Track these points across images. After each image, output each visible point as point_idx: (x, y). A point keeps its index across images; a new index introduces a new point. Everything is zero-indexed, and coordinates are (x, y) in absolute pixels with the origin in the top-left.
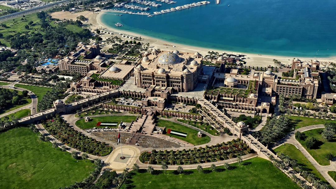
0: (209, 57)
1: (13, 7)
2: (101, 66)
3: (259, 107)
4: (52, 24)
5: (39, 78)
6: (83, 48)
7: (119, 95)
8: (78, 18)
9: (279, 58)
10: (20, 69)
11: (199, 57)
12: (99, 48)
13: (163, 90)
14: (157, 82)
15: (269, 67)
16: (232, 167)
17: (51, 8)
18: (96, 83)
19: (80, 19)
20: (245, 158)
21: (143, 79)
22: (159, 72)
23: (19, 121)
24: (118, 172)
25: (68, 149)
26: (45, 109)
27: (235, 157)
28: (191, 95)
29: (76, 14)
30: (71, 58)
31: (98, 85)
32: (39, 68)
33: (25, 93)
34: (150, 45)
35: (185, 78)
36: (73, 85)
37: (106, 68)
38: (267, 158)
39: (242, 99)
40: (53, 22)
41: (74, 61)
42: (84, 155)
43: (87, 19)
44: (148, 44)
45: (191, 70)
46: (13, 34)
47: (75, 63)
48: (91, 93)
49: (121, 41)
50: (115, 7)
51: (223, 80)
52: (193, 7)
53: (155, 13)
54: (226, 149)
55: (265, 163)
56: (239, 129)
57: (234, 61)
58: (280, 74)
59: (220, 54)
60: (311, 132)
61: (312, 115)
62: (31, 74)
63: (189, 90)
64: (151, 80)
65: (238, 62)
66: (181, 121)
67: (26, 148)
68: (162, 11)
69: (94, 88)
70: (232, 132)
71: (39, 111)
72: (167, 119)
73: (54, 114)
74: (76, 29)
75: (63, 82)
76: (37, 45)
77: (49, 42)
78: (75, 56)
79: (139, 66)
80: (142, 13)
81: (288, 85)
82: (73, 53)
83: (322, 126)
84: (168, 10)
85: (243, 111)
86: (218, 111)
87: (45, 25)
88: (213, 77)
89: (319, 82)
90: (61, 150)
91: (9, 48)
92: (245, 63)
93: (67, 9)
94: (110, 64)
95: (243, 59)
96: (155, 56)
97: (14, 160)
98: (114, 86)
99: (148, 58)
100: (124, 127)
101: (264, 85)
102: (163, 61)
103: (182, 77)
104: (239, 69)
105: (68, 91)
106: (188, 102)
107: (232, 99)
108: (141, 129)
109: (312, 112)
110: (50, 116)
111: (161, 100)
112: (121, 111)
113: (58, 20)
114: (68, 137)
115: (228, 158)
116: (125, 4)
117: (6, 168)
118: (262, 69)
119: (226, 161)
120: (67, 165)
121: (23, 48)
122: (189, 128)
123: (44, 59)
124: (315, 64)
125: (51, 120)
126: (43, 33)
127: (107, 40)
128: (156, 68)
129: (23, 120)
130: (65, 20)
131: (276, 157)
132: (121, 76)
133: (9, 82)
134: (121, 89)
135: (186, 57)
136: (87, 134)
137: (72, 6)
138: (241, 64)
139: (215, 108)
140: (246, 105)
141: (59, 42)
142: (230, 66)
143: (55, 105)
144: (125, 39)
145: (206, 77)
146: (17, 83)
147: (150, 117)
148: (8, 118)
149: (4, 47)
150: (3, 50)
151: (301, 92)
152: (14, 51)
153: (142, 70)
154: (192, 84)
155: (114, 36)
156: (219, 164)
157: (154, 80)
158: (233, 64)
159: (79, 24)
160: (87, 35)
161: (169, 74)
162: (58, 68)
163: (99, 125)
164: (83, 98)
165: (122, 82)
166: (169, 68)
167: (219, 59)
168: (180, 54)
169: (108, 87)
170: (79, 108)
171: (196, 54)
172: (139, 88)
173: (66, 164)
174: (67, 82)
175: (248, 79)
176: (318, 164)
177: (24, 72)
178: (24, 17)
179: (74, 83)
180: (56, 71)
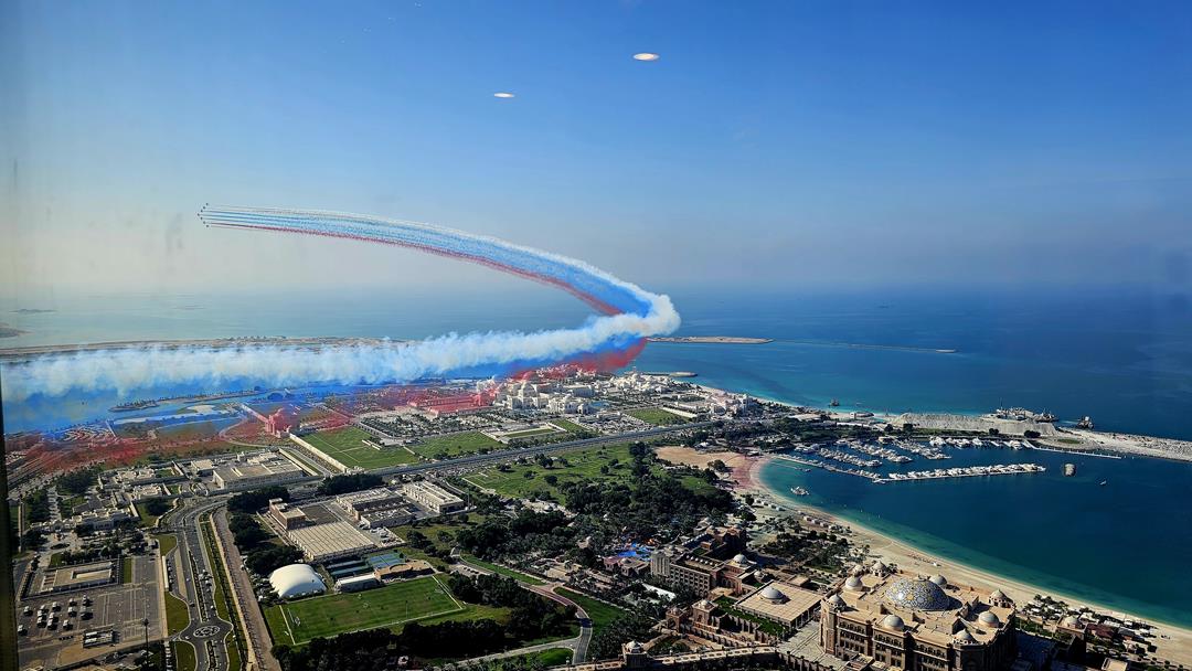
0: (1037, 610)
1: (588, 427)
4: (655, 470)
5: (605, 583)
6: (710, 531)
7: (776, 661)
8: (709, 464)
10: (572, 555)
11: (1004, 606)
12: (744, 538)
14: (878, 648)
17: (658, 438)
18: (726, 618)
19: (715, 467)
21: (842, 635)
22: (887, 623)
26: (602, 656)
29: (708, 455)
30: (680, 549)
31: (729, 626)
32: (609, 561)
33: (571, 612)
34: (872, 551)
35: (959, 654)
36: (673, 613)
37: (753, 588)
40: (657, 466)
41: (684, 557)
43: (728, 470)
44: (866, 548)
45: (975, 636)
46: (573, 480)
47: (687, 563)
48: (710, 643)
49: (798, 529)
50: (797, 451)
53: (893, 475)
57: (1117, 636)
59: (1071, 609)
62: (590, 571)
64: (862, 641)
65: (1129, 643)
68: (912, 475)
69: (719, 632)
71: (588, 659)
74: (702, 488)
75: (653, 601)
76: (617, 510)
77: (642, 508)
78: (690, 546)
79: (833, 599)
80: (861, 473)
82: (685, 539)
84: (927, 474)
87: (641, 470)
91: (561, 508)
92: (1152, 649)
93: (690, 443)
94: (763, 580)
95: (1144, 635)
96: (879, 580)
98: (766, 635)
99: (859, 582)
102: (901, 596)
103: (951, 651)
104: (1133, 664)
105: (660, 624)
113: (668, 464)
116: (821, 447)
121: (589, 513)
123: (624, 542)
126: (633, 487)
127: (767, 521)
128: (879, 611)
130: (682, 464)
132: (788, 613)
133: (544, 581)
134: (783, 649)
135: (966, 598)
137: (703, 437)
138: (1140, 651)
141: (661, 511)
142: (1102, 649)
144: (809, 527)
146: (561, 585)
148: (525, 659)
149: (552, 505)
150: (551, 510)
152: (570, 515)
153: (840, 609)
155: (784, 516)
157: (870, 643)
158: (1111, 645)
159: (710, 476)
160: (723, 504)
161: (914, 636)
162: (648, 568)
165: (787, 631)
166: (915, 619)
167: (1068, 621)
168: (949, 587)
169: (752, 637)
171: (995, 595)
172: (829, 656)
174: (661, 604)
177: (578, 563)
178: (604, 448)
179: (675, 609)
180: (642, 571)
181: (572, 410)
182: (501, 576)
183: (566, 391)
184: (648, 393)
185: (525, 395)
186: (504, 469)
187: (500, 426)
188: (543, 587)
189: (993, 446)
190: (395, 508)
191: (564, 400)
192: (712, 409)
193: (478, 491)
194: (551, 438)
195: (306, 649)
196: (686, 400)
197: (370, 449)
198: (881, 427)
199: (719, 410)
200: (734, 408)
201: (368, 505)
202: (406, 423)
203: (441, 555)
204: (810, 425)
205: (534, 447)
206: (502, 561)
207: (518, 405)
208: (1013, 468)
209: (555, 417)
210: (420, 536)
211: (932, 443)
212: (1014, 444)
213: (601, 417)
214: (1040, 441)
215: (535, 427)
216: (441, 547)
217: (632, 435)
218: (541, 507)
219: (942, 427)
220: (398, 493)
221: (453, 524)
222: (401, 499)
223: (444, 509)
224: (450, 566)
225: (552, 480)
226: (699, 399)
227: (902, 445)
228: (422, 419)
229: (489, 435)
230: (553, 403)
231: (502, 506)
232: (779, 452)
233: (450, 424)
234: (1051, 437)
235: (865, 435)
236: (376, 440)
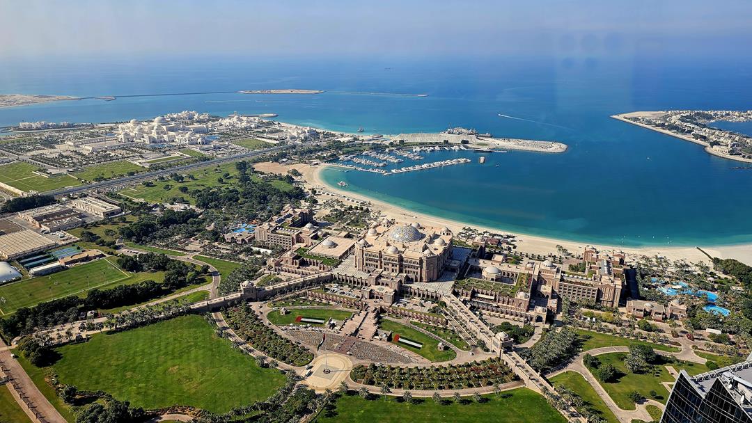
0: (463, 235)
1: (206, 154)
2: (312, 238)
3: (531, 313)
4: (254, 178)
5: (227, 249)
6: (291, 212)
7: (331, 279)
8: (288, 172)
9: (566, 244)
10: (203, 235)
11: (447, 234)
12: (311, 213)
13: (394, 277)
14: (385, 264)
15: (550, 256)
16: (485, 400)
17: (255, 157)
18: (302, 260)
19: (292, 173)
20: (506, 387)
21: (366, 260)
22: (390, 251)
23: (192, 307)
24: (317, 392)
25: (251, 351)
26: (228, 293)
27: (490, 384)
28: (432, 287)
29: (287, 166)
30: (273, 224)
31: (304, 264)
32: (228, 236)
33: (205, 269)
34: (382, 214)
35: (425, 262)
36: (270, 262)
37: (317, 242)
38: (538, 390)
39: (506, 299)
40: (255, 175)
41: (276, 229)
42: (273, 361)
43: (300, 175)
44: (379, 212)
45: (434, 252)
46: (201, 188)
47: (277, 231)
48: (293, 275)
49: (342, 206)
50: (341, 160)
51: (480, 270)
52: (446, 166)
53: (393, 171)
54: (478, 370)
55: (534, 399)
56: (499, 343)
57: (499, 243)
58: (565, 267)
59: (479, 232)
60: (608, 357)
61: (610, 331)
62: (216, 244)
63: (430, 280)
64: (377, 262)
65: (505, 246)
66: (415, 324)
67: (196, 345)
68: (403, 169)
69: (298, 268)
70: (488, 346)
71: (220, 295)
72: (395, 320)
73: (239, 300)
74: (285, 187)
75: (259, 256)
76: (231, 205)
77: (247, 202)
78: (279, 222)
79: (362, 242)
80: (376, 171)
81: (576, 283)
82: (276, 218)
83: (625, 349)
84: (411, 169)
85: (507, 316)
86: (470, 313)
87: (245, 179)
88: (467, 264)
89: (623, 283)
90: (242, 351)
91: (193, 207)
92: (515, 247)
93: (276, 160)
94: (323, 236)
95: (512, 241)
96: (386, 228)
97: (177, 361)
98: (325, 266)
99: (376, 231)
100: (333, 326)
101: (540, 281)
102: (397, 236)
103: (421, 261)
104: (506, 256)
105: (263, 269)
106: (426, 297)
107: (493, 298)
108: (357, 331)
109: (611, 326)
110: (233, 303)
111: (389, 291)
112: (331, 303)
113: (262, 173)
114: (255, 335)
115: (479, 385)
116: (354, 157)
117: (165, 372)
118: (539, 258)
119: (476, 389)
120: (248, 375)
121: (212, 207)
122: (427, 336)
123: (237, 224)
124: (617, 255)
125: (234, 309)
126: (240, 190)
127: (324, 203)
128: (386, 245)
129: (196, 306)
130: (271, 173)
131: (551, 389)
132: (336, 253)
133: (185, 253)
134: (335, 272)
135: (428, 233)
136: (281, 333)
137: (284, 156)
138: (510, 249)
139: (466, 309)
140: (511, 307)
141: (260, 203)
142: (492, 250)
143: (242, 288)
144: (348, 204)
145: (455, 264)
146: (197, 254)
147: (372, 315)
148: (178, 301)
149: (186, 205)
150: (185, 209)
151: (595, 296)
152: (198, 211)
153: (365, 247)
154: (436, 270)
155: (334, 198)
156: (466, 392)
157: (381, 262)
158: (497, 248)
159: (290, 180)
160: (299, 195)
161: (403, 255)
162: (254, 238)
163: (299, 321)
164: (281, 281)
165: (337, 262)
166: (404, 247)
167: (478, 239)
168: (421, 228)
169: (318, 268)
170: (273, 294)
171: (444, 230)
172: (360, 272)
173: (246, 373)
174: (263, 257)
175: (518, 271)
176: (617, 406)
177: (208, 239)
178: (219, 166)
179: (272, 259)
180: (250, 240)
181: (193, 143)
182: (155, 253)
183: (188, 130)
184: (246, 129)
185: (157, 133)
186: (148, 185)
187: (141, 156)
188: (186, 257)
189: (445, 150)
190: (69, 217)
191: (187, 136)
192: (288, 137)
193: (131, 201)
194: (180, 162)
195: (14, 317)
196: (271, 132)
197: (39, 178)
198: (387, 143)
199: (293, 138)
200: (302, 136)
201: (46, 217)
202: (67, 157)
203: (109, 245)
204: (347, 145)
205: (169, 169)
206: (155, 244)
207: (153, 141)
208: (454, 162)
209: (181, 148)
210: (91, 234)
211: (414, 150)
212: (456, 148)
213: (215, 147)
214: (469, 145)
215: (168, 155)
216: (108, 239)
217: (238, 157)
218: (178, 207)
219: (419, 141)
220: (69, 206)
221: (114, 223)
222: (72, 211)
223: (106, 214)
224: (117, 251)
225: (184, 190)
226: (280, 131)
227: (398, 153)
228: (79, 154)
229: (134, 162)
230: (181, 139)
231: (150, 209)
232: (330, 161)
233: (103, 156)
234: (474, 142)
235: (378, 148)
236: (44, 171)
